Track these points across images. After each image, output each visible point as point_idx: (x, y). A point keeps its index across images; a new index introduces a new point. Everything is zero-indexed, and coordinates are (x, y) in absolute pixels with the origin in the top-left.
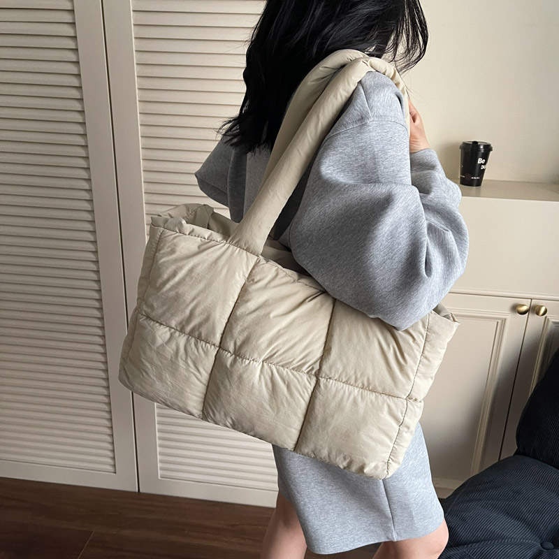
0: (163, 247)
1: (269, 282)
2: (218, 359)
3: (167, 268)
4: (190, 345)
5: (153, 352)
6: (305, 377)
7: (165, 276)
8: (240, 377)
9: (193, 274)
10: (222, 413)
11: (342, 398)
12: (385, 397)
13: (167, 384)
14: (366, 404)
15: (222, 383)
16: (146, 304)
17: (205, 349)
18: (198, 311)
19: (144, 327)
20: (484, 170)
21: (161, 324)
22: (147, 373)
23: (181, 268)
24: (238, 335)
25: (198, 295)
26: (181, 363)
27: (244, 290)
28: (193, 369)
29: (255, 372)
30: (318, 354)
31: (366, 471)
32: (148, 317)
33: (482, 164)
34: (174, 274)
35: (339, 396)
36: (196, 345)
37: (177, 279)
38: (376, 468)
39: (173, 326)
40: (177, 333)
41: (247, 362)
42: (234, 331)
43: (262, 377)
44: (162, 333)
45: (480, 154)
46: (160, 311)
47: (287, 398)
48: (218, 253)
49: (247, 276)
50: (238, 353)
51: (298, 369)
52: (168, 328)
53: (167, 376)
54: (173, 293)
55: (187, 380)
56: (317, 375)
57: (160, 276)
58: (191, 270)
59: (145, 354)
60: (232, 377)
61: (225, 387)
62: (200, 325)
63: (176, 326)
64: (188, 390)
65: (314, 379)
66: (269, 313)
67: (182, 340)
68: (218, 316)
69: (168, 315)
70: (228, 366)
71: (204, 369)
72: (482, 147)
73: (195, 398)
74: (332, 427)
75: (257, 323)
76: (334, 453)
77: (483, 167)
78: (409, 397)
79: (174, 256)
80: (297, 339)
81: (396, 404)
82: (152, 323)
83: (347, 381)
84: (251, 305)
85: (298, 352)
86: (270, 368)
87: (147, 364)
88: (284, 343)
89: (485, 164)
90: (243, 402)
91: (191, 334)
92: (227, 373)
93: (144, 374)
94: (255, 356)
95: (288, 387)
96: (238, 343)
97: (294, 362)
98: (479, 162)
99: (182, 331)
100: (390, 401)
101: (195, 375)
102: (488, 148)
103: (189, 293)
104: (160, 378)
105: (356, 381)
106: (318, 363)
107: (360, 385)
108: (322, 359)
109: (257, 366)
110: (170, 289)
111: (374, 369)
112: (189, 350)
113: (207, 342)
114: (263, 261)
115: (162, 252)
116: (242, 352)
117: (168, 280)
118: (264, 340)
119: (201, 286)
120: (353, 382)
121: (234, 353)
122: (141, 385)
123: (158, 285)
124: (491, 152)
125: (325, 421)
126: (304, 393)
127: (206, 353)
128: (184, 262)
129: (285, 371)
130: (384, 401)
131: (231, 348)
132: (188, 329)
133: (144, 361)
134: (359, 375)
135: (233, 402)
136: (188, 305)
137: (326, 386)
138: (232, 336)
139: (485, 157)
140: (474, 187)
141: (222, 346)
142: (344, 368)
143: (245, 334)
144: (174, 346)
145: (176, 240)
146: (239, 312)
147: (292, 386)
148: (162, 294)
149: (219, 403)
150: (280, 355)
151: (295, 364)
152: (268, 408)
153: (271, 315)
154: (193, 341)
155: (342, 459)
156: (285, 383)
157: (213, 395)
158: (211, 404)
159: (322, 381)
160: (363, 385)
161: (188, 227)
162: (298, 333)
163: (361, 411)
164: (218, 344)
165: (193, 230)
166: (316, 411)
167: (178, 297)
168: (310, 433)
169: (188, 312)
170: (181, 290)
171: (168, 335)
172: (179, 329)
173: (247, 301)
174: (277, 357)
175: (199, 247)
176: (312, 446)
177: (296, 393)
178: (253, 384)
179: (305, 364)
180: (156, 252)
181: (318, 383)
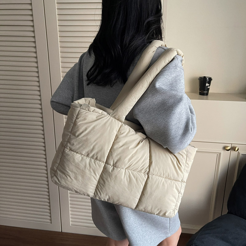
0: (80, 117)
1: (127, 134)
2: (105, 168)
3: (82, 127)
4: (92, 162)
5: (73, 166)
6: (143, 175)
7: (81, 131)
8: (116, 177)
9: (95, 130)
10: (105, 194)
11: (159, 183)
12: (174, 181)
13: (79, 181)
14: (168, 184)
15: (107, 180)
16: (70, 143)
17: (99, 164)
18: (96, 147)
19: (68, 155)
20: (209, 88)
21: (77, 153)
22: (69, 176)
23: (89, 127)
24: (115, 157)
25: (97, 139)
26: (87, 171)
27: (117, 137)
28: (93, 174)
29: (122, 174)
30: (148, 165)
31: (167, 214)
32: (71, 150)
33: (208, 86)
34: (86, 130)
35: (157, 182)
36: (95, 163)
37: (87, 132)
38: (170, 213)
39: (84, 154)
40: (85, 157)
41: (119, 169)
42: (113, 155)
43: (125, 176)
44: (78, 157)
45: (207, 82)
46: (78, 147)
47: (136, 185)
48: (106, 120)
49: (118, 131)
50: (115, 165)
51: (141, 171)
52: (80, 155)
53: (80, 178)
54: (85, 138)
55: (90, 179)
56: (148, 174)
57: (78, 130)
58: (94, 128)
59: (69, 167)
60: (112, 176)
61: (108, 181)
62: (97, 153)
63: (85, 154)
64: (89, 184)
66: (129, 147)
67: (88, 160)
68: (106, 149)
69: (82, 148)
70: (110, 171)
71: (98, 173)
72: (208, 79)
73: (92, 187)
74: (154, 196)
75: (123, 151)
76: (153, 208)
77: (208, 87)
78: (182, 181)
79: (85, 121)
80: (139, 158)
81: (178, 184)
82: (73, 152)
83: (160, 175)
84: (121, 144)
85: (140, 163)
86: (129, 171)
87: (69, 172)
88: (135, 160)
89: (209, 86)
90: (116, 188)
91: (93, 157)
92: (109, 175)
93: (68, 177)
94: (123, 166)
95: (136, 180)
96: (115, 161)
97: (139, 168)
98: (206, 85)
99: (88, 155)
100: (176, 183)
101: (93, 176)
102: (210, 79)
103: (93, 138)
104: (76, 178)
105: (163, 175)
106: (148, 168)
107: (165, 177)
108: (150, 166)
109: (123, 171)
110: (83, 136)
111: (170, 170)
112: (91, 165)
113: (100, 161)
114: (124, 125)
115: (79, 119)
116: (117, 165)
117: (82, 132)
118: (127, 159)
119: (99, 135)
120: (162, 176)
121: (113, 165)
122: (66, 182)
123: (77, 134)
124: (212, 81)
125: (151, 194)
126: (143, 181)
127: (100, 166)
128: (91, 124)
129: (135, 173)
130: (174, 183)
131: (112, 164)
132: (91, 155)
133: (68, 170)
134: (165, 172)
135: (111, 188)
136: (91, 144)
137: (152, 178)
138: (112, 158)
139: (209, 83)
140: (205, 96)
141: (107, 162)
142: (159, 170)
143: (119, 157)
144: (84, 163)
145: (87, 114)
146: (115, 147)
147: (138, 179)
148: (79, 139)
149: (104, 189)
150: (133, 166)
151: (139, 169)
152: (127, 190)
153: (130, 148)
154: (93, 160)
155: (157, 210)
156: (135, 178)
157: (101, 185)
158: (100, 190)
159: (150, 176)
160: (166, 177)
161: (92, 108)
162: (139, 155)
163: (166, 188)
164: (105, 162)
165: (94, 110)
166: (148, 189)
167: (87, 140)
168: (144, 199)
169: (92, 147)
170: (89, 137)
171: (81, 158)
172: (86, 155)
173: (119, 142)
174: (132, 167)
175: (97, 117)
176: (144, 206)
177: (140, 182)
178: (121, 179)
179: (143, 169)
180: (76, 119)
181: (148, 177)
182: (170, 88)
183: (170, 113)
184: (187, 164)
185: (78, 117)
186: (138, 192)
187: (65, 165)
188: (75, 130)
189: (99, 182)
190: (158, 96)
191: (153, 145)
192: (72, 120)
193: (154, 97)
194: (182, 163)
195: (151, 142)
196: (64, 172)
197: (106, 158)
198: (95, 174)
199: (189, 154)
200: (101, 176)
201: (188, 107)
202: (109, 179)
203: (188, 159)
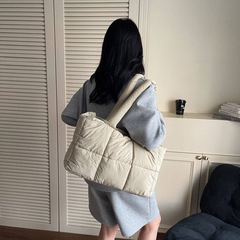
0: (86, 124)
1: (118, 136)
2: (102, 159)
3: (88, 131)
4: (94, 155)
5: (81, 158)
6: (128, 165)
7: (87, 133)
8: (110, 165)
9: (96, 133)
10: (102, 178)
12: (150, 170)
13: (85, 168)
15: (104, 167)
16: (79, 142)
18: (97, 145)
19: (77, 150)
20: (184, 109)
21: (84, 149)
23: (92, 131)
24: (109, 152)
25: (98, 139)
26: (90, 161)
27: (111, 138)
28: (94, 163)
29: (114, 163)
30: (132, 158)
31: (145, 194)
32: (79, 146)
33: (183, 107)
34: (90, 133)
35: (138, 170)
36: (95, 155)
37: (91, 134)
38: (147, 193)
39: (88, 149)
40: (89, 152)
41: (112, 160)
42: (108, 150)
43: (116, 165)
44: (84, 151)
45: (182, 104)
46: (84, 144)
47: (123, 172)
48: (104, 127)
49: (111, 134)
50: (109, 158)
51: (126, 162)
52: (86, 150)
53: (85, 166)
54: (89, 138)
55: (92, 167)
56: (132, 164)
57: (85, 133)
58: (95, 132)
59: (78, 158)
60: (107, 165)
61: (104, 169)
62: (97, 149)
63: (89, 149)
64: (91, 170)
65: (131, 166)
66: (119, 145)
67: (91, 154)
68: (103, 146)
69: (87, 145)
70: (106, 161)
71: (98, 163)
72: (182, 101)
73: (93, 173)
74: (136, 180)
75: (115, 148)
76: (136, 189)
78: (156, 171)
79: (90, 127)
80: (126, 153)
81: (153, 173)
82: (81, 148)
83: (140, 166)
84: (113, 143)
85: (126, 157)
86: (118, 162)
87: (78, 162)
88: (123, 154)
90: (110, 173)
91: (94, 152)
92: (105, 164)
93: (77, 165)
94: (115, 158)
95: (124, 168)
96: (109, 155)
99: (91, 150)
100: (152, 172)
101: (94, 165)
102: (185, 102)
103: (94, 138)
104: (82, 166)
106: (132, 160)
107: (144, 167)
108: (133, 159)
109: (115, 161)
110: (88, 137)
111: (147, 162)
112: (93, 157)
113: (99, 154)
114: (115, 130)
115: (86, 126)
116: (111, 157)
117: (88, 135)
118: (117, 153)
119: (98, 136)
120: (142, 166)
121: (108, 158)
122: (75, 169)
123: (84, 136)
125: (134, 178)
126: (128, 169)
127: (99, 158)
128: (93, 129)
129: (123, 163)
130: (150, 172)
131: (107, 156)
132: (93, 150)
133: (77, 161)
134: (143, 164)
135: (107, 174)
136: (94, 142)
137: (134, 167)
138: (108, 152)
139: (184, 105)
140: (181, 115)
141: (104, 156)
142: (139, 162)
143: (112, 151)
144: (88, 156)
145: (91, 122)
146: (109, 145)
147: (125, 168)
148: (86, 139)
149: (102, 174)
150: (122, 158)
151: (126, 161)
152: (117, 175)
153: (119, 146)
154: (94, 154)
155: (138, 191)
157: (100, 172)
158: (98, 175)
159: (133, 166)
161: (95, 119)
162: (126, 151)
163: (144, 175)
164: (102, 155)
165: (96, 120)
166: (131, 175)
167: (90, 140)
168: (129, 182)
169: (94, 144)
170: (92, 138)
171: (86, 152)
172: (90, 150)
173: (112, 142)
175: (97, 125)
176: (129, 187)
177: (126, 170)
178: (114, 167)
179: (128, 161)
180: (83, 126)
181: (132, 166)
182: (147, 106)
183: (147, 123)
184: (159, 159)
185: (85, 124)
186: (125, 177)
187: (75, 157)
188: (83, 133)
189: (98, 169)
190: (139, 111)
191: (135, 145)
192: (81, 126)
193: (136, 112)
194: (155, 157)
195: (134, 143)
196: (74, 162)
197: (103, 152)
198: (96, 163)
199: (160, 152)
200: (100, 165)
201: (159, 119)
202: (105, 167)
203: (159, 156)
